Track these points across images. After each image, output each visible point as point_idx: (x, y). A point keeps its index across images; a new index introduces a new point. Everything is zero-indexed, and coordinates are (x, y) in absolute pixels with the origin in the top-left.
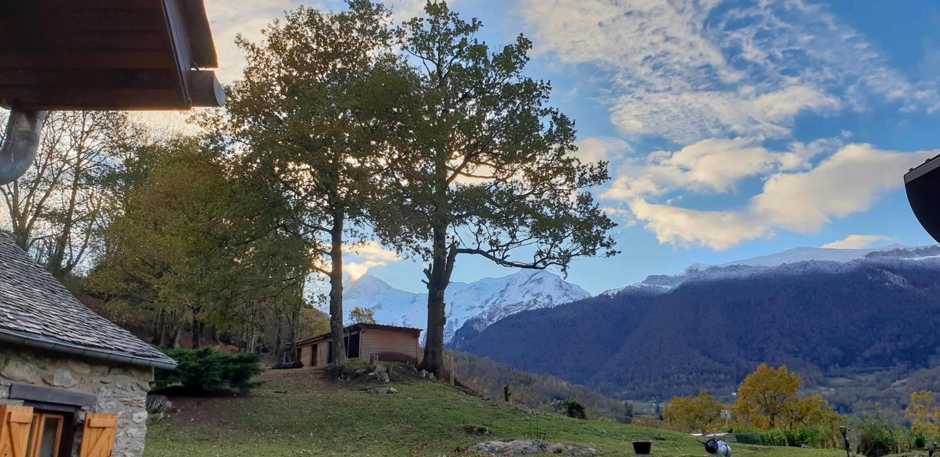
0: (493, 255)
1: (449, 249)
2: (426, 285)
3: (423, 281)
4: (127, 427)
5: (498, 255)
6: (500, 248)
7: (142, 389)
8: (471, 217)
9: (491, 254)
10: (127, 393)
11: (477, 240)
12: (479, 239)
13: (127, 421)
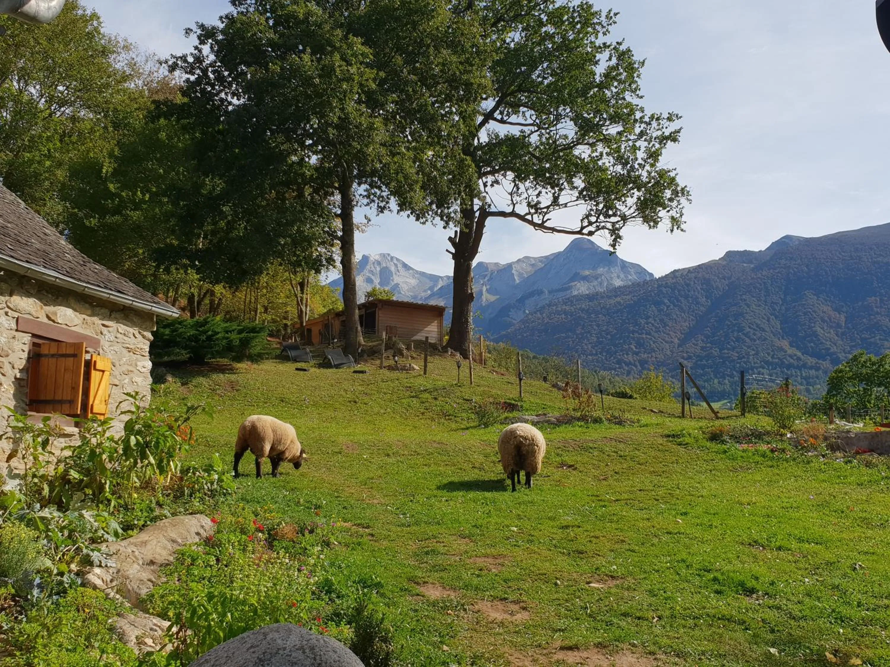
0: (531, 219)
1: (478, 212)
2: (451, 256)
3: (447, 250)
4: (132, 375)
5: (537, 219)
6: (539, 211)
7: (144, 337)
8: (506, 173)
9: (529, 217)
10: (130, 340)
11: (512, 200)
12: (514, 199)
13: (131, 368)
